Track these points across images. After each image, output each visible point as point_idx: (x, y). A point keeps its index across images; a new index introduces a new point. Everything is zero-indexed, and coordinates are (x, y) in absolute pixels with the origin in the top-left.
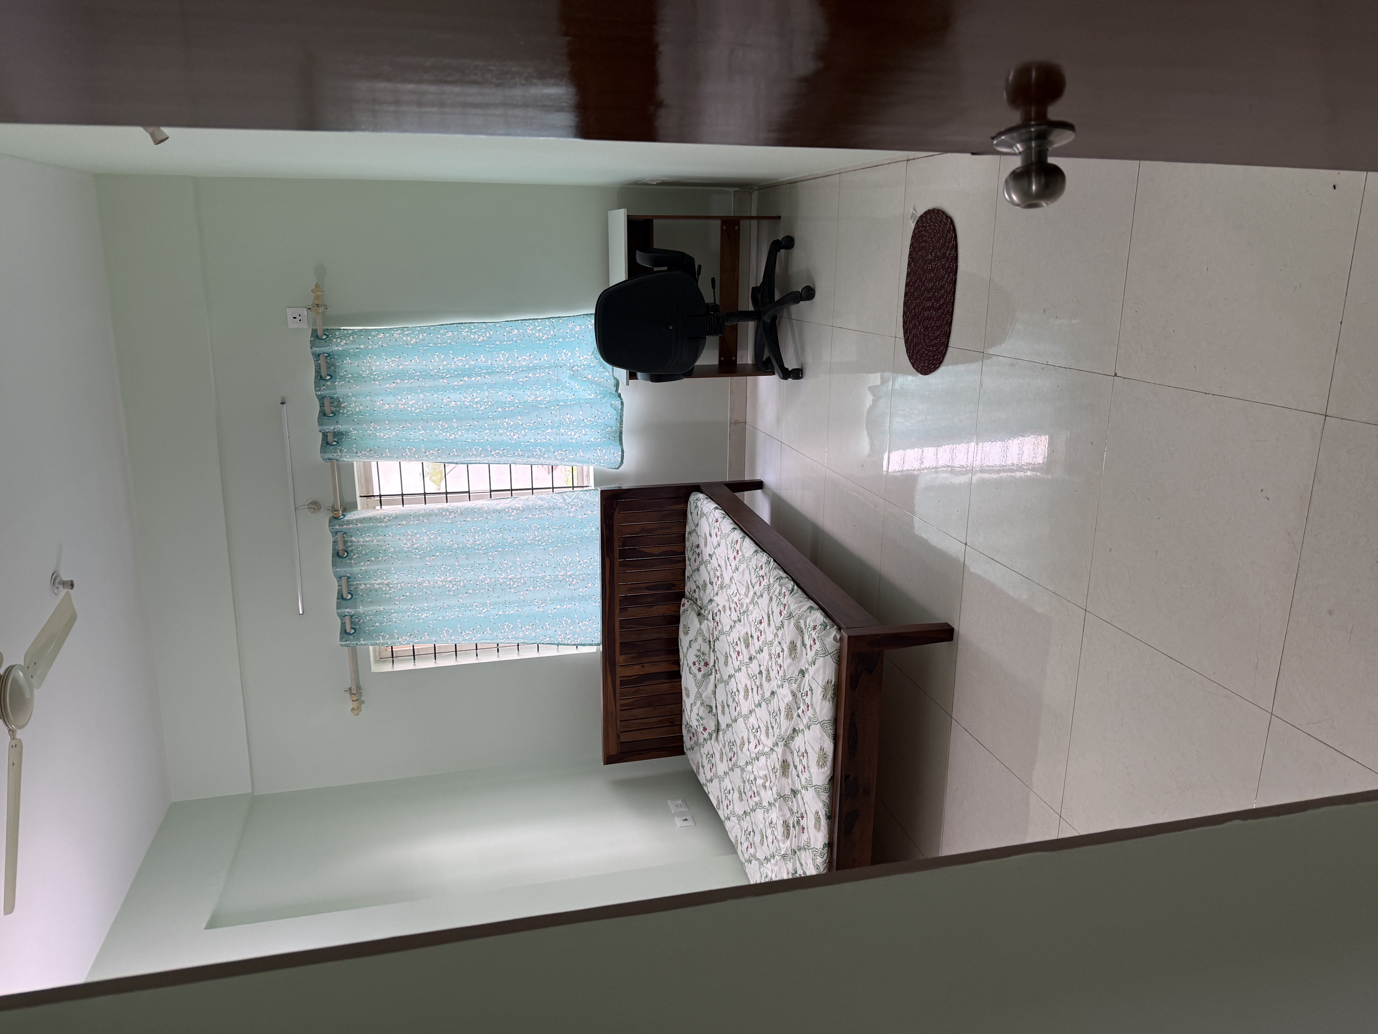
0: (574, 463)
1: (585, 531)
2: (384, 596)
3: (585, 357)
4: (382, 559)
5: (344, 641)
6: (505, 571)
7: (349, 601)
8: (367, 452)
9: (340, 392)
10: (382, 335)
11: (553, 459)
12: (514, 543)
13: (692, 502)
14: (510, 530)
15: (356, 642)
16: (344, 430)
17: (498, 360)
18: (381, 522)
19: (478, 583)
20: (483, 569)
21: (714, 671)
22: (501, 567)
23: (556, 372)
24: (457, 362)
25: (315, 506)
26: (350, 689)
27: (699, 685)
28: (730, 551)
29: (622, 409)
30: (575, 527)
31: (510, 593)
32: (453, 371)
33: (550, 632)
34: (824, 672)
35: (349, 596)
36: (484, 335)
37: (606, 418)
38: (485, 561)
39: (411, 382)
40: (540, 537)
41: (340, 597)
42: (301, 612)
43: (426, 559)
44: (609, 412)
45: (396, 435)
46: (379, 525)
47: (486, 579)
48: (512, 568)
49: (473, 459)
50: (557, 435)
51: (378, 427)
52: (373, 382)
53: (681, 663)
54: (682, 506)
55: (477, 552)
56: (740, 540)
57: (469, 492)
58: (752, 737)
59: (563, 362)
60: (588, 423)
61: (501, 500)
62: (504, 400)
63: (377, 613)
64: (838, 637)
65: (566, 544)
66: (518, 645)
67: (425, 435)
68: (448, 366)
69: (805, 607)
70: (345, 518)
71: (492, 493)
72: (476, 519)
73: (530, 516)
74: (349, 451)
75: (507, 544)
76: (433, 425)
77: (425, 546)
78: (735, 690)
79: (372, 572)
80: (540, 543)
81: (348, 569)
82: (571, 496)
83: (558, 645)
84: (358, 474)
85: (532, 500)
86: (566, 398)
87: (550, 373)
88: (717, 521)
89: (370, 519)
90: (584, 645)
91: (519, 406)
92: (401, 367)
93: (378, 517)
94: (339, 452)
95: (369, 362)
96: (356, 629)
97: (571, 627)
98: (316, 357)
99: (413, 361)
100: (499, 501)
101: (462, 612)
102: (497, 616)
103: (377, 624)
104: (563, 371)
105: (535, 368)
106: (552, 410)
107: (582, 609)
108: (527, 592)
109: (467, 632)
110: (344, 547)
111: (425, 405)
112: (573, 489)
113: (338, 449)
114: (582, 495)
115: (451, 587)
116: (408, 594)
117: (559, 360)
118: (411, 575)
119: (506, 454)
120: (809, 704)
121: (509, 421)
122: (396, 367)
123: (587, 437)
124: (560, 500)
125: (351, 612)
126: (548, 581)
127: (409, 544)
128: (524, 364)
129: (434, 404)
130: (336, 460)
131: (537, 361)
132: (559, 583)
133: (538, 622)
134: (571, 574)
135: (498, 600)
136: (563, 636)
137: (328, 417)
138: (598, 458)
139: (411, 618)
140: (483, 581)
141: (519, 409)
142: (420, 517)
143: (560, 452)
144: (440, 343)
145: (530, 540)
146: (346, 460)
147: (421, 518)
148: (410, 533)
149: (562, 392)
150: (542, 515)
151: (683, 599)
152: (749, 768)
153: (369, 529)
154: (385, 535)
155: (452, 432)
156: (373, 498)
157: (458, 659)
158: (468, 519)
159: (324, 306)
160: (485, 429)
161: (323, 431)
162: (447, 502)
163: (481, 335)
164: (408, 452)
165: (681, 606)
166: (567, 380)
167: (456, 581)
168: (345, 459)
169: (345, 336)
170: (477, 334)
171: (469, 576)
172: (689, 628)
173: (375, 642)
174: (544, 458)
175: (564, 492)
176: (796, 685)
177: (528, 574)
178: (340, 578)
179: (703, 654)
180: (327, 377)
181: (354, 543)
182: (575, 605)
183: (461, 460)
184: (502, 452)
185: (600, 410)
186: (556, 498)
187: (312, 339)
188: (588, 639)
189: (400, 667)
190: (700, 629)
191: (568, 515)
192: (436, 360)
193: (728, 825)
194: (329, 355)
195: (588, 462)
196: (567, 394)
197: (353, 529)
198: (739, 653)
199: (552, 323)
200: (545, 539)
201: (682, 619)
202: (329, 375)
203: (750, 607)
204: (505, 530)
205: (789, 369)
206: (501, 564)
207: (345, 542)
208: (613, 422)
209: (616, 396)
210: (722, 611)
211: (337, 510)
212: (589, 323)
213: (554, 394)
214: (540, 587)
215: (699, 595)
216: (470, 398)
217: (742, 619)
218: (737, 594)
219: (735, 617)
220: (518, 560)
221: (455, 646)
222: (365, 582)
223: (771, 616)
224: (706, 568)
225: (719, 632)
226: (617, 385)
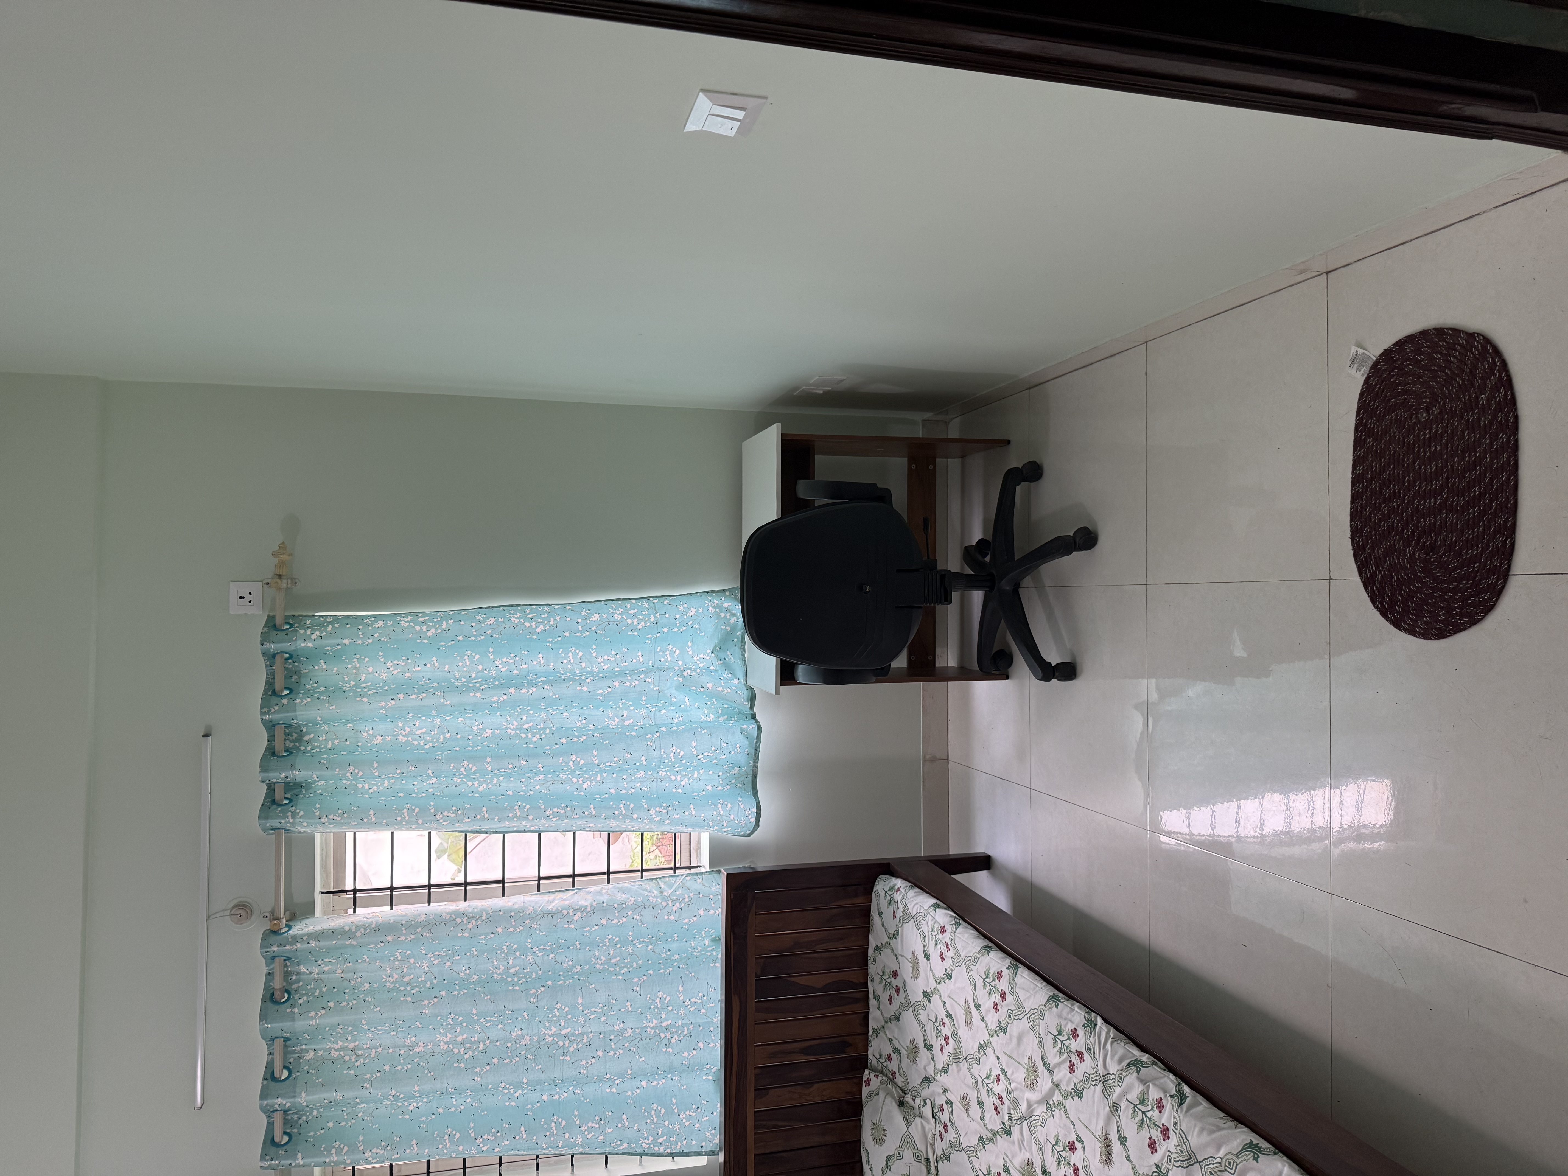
0: (680, 828)
1: (693, 945)
2: (345, 1072)
3: (702, 656)
4: (347, 1005)
5: (267, 1161)
6: (556, 1022)
7: (285, 1083)
8: (339, 817)
9: (302, 715)
10: (381, 623)
11: (647, 821)
12: (574, 971)
13: (882, 894)
14: (569, 948)
15: (288, 1162)
16: (303, 780)
17: (565, 661)
18: (350, 938)
19: (509, 1045)
20: (520, 1018)
22: (550, 1016)
23: (657, 678)
24: (500, 666)
25: (243, 911)
28: (982, 992)
29: (759, 737)
30: (676, 939)
31: (563, 1062)
32: (491, 680)
33: (629, 1133)
35: (286, 1074)
36: (546, 622)
37: (733, 752)
38: (524, 1004)
39: (421, 697)
40: (618, 958)
41: (268, 1076)
42: (199, 1103)
43: (423, 1003)
44: (738, 742)
45: (389, 787)
46: (347, 943)
47: (523, 1036)
48: (569, 1016)
49: (514, 824)
50: (653, 780)
51: (361, 774)
52: (358, 699)
54: (859, 900)
55: (510, 988)
56: (1005, 972)
57: (503, 881)
59: (667, 664)
60: (704, 761)
61: (556, 893)
62: (571, 726)
63: (331, 1104)
65: (662, 971)
66: (572, 1157)
67: (439, 785)
68: (485, 671)
70: (290, 932)
71: (541, 882)
72: (512, 929)
73: (604, 921)
74: (309, 815)
75: (561, 973)
76: (451, 768)
77: (423, 979)
79: (327, 1029)
80: (618, 969)
81: (286, 1025)
82: (672, 885)
83: (642, 1155)
84: (322, 854)
85: (607, 892)
86: (670, 721)
87: (647, 680)
88: (943, 930)
89: (334, 933)
90: (687, 1154)
91: (595, 735)
92: (408, 675)
93: (347, 928)
94: (290, 817)
95: (356, 668)
96: (293, 1135)
97: (666, 1123)
98: (268, 660)
99: (429, 665)
100: (552, 896)
101: (479, 1097)
102: (539, 1104)
103: (330, 1124)
104: (668, 678)
105: (623, 673)
106: (647, 740)
107: (685, 1087)
108: (593, 1060)
109: (485, 1137)
110: (285, 984)
111: (441, 737)
112: (675, 873)
113: (290, 811)
114: (689, 881)
115: (462, 1053)
116: (387, 1068)
117: (660, 661)
118: (394, 1033)
119: (568, 814)
121: (579, 759)
122: (400, 675)
123: (702, 784)
124: (654, 891)
125: (285, 1105)
126: (629, 1039)
127: (396, 976)
128: (605, 667)
129: (457, 734)
130: (286, 830)
131: (627, 664)
132: (648, 1043)
133: (610, 1114)
134: (668, 1025)
135: (543, 1077)
136: (651, 1138)
137: (278, 757)
138: (719, 818)
139: (391, 1111)
140: (517, 1041)
141: (594, 739)
142: (418, 928)
143: (658, 809)
144: (475, 636)
145: (601, 964)
146: (302, 830)
147: (418, 930)
148: (398, 955)
149: (663, 711)
150: (624, 919)
151: (867, 1072)
153: (329, 950)
154: (357, 961)
155: (482, 780)
156: (343, 895)
158: (499, 930)
159: (292, 579)
160: (537, 774)
161: (267, 781)
162: (465, 900)
163: (542, 622)
164: (406, 814)
165: (864, 1084)
166: (674, 692)
167: (471, 1043)
168: (299, 828)
169: (322, 624)
170: (535, 621)
171: (494, 1033)
172: (884, 1130)
173: (322, 1160)
174: (632, 819)
175: (660, 878)
177: (596, 1027)
178: (273, 1039)
180: (283, 692)
181: (302, 976)
182: (672, 1079)
183: (494, 826)
184: (563, 811)
185: (724, 739)
186: (646, 889)
187: (266, 629)
188: (693, 1143)
190: (908, 1135)
191: (666, 917)
192: (466, 663)
194: (291, 657)
195: (701, 825)
196: (671, 715)
197: (301, 950)
199: (652, 605)
200: (626, 961)
201: (867, 1111)
202: (286, 688)
203: (1040, 1110)
204: (559, 947)
205: (1053, 665)
206: (551, 1009)
207: (287, 975)
208: (743, 759)
209: (749, 717)
210: (957, 1105)
211: (279, 919)
212: (710, 604)
213: (652, 715)
214: (614, 1050)
215: (899, 1066)
216: (516, 724)
217: (1016, 1130)
218: (1002, 1077)
219: (994, 1122)
220: (580, 1001)
221: (465, 1160)
222: (314, 1047)
223: (1116, 1146)
224: (916, 1016)
225: (951, 1144)
226: (752, 699)
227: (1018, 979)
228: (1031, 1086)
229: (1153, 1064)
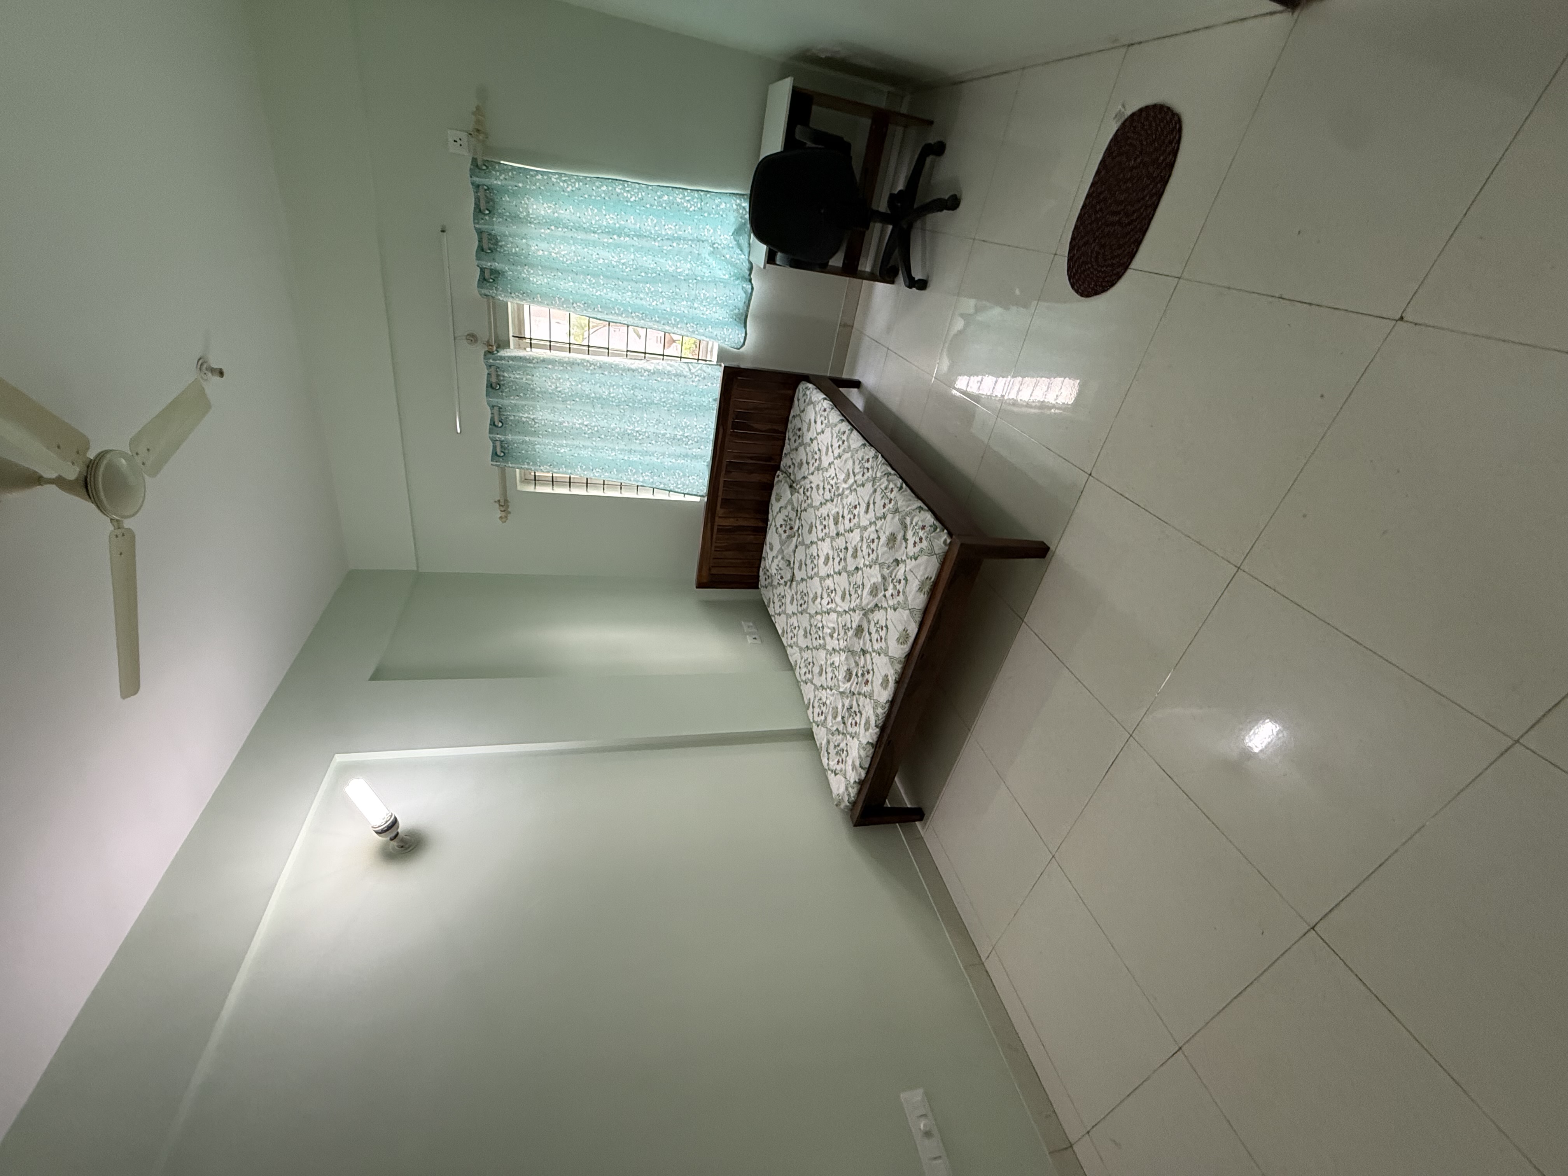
0: (703, 338)
1: (704, 400)
2: (530, 428)
4: (529, 397)
5: (495, 462)
6: (633, 423)
7: (500, 428)
8: (521, 295)
9: (497, 228)
10: (539, 177)
11: (685, 330)
12: (643, 401)
13: (801, 390)
14: (641, 389)
15: (505, 464)
16: (500, 269)
17: (646, 224)
18: (530, 363)
19: (610, 430)
20: (615, 419)
21: (797, 534)
22: (630, 420)
23: (698, 246)
24: (609, 220)
25: (472, 338)
26: (499, 501)
27: (782, 543)
28: (835, 440)
29: (751, 294)
30: (695, 395)
31: (635, 443)
32: (604, 228)
33: (664, 480)
34: (926, 569)
35: (500, 424)
36: (636, 195)
37: (736, 300)
38: (617, 412)
39: (564, 231)
40: (665, 399)
41: (492, 423)
42: (459, 431)
43: (567, 403)
44: (740, 294)
45: (547, 283)
46: (528, 365)
47: (616, 427)
48: (639, 422)
49: (614, 318)
50: (691, 308)
51: (532, 272)
52: (528, 225)
53: (769, 523)
54: (790, 392)
55: (611, 403)
56: (847, 432)
57: (608, 349)
58: (825, 596)
59: (705, 238)
60: (720, 302)
61: (636, 360)
62: (647, 266)
63: (524, 442)
64: (948, 541)
65: (687, 409)
66: (638, 487)
67: (574, 287)
68: (600, 221)
69: (915, 506)
70: (499, 354)
71: (628, 353)
72: (612, 374)
73: (659, 379)
74: (504, 290)
75: (637, 401)
76: (581, 278)
77: (567, 391)
78: (815, 554)
79: (520, 406)
80: (665, 404)
81: (500, 400)
82: (696, 368)
83: (669, 491)
84: (511, 314)
85: (662, 364)
86: (703, 274)
87: (693, 245)
88: (825, 410)
89: (520, 359)
90: (691, 495)
91: (661, 274)
92: (556, 215)
93: (528, 357)
94: (494, 290)
95: (526, 204)
96: (505, 453)
97: (682, 479)
98: (475, 188)
99: (568, 210)
100: (633, 361)
101: (594, 452)
102: (623, 461)
103: (523, 452)
104: (705, 246)
105: (679, 239)
106: (689, 283)
107: (693, 465)
108: (650, 445)
109: (597, 470)
110: (497, 381)
111: (576, 258)
112: (698, 362)
113: (494, 286)
114: (705, 367)
115: (587, 430)
116: (550, 430)
117: (701, 235)
118: (553, 414)
119: (644, 318)
120: (901, 590)
121: (651, 287)
122: (552, 214)
123: (717, 315)
124: (686, 369)
125: (501, 438)
126: (668, 438)
127: (553, 387)
128: (669, 233)
129: (584, 258)
130: (492, 297)
131: (682, 233)
132: (677, 442)
133: (656, 470)
134: (687, 435)
135: (626, 448)
136: (675, 485)
137: (485, 252)
138: (724, 336)
139: (552, 451)
140: (614, 429)
141: (660, 276)
143: (692, 324)
144: (595, 196)
145: (657, 400)
146: (501, 299)
147: (565, 365)
148: (554, 376)
149: (700, 267)
150: (670, 380)
151: (778, 472)
152: (819, 617)
153: (519, 368)
154: (533, 375)
155: (598, 288)
156: (524, 340)
157: (588, 490)
158: (606, 373)
159: (485, 134)
160: (628, 291)
161: (480, 266)
162: (588, 354)
163: (634, 194)
164: (557, 300)
165: (776, 477)
166: (707, 256)
167: (591, 426)
168: (499, 297)
169: (505, 170)
170: (630, 193)
171: (602, 423)
172: (781, 497)
173: (520, 466)
174: (677, 328)
175: (690, 363)
176: (888, 571)
177: (652, 430)
178: (493, 406)
179: (790, 520)
180: (485, 211)
181: (506, 378)
182: (687, 460)
183: (604, 317)
184: (641, 316)
185: (732, 291)
186: (682, 367)
187: (472, 167)
188: (694, 490)
189: (541, 489)
190: (791, 498)
191: (691, 383)
192: (589, 213)
193: (789, 650)
194: (488, 189)
195: (715, 338)
196: (704, 270)
197: (505, 364)
198: (825, 526)
199: (700, 196)
200: (669, 401)
201: (775, 488)
202: (488, 210)
203: (847, 492)
204: (636, 388)
205: (916, 279)
206: (631, 417)
207: (498, 376)
208: (741, 305)
209: (748, 280)
210: (815, 489)
211: (492, 346)
212: (734, 203)
213: (693, 269)
214: (661, 442)
215: (793, 471)
216: (617, 258)
217: (835, 500)
218: (835, 478)
219: (828, 496)
220: (645, 415)
221: (587, 479)
222: (514, 414)
223: (871, 506)
224: (805, 449)
225: (808, 505)
226: (751, 269)
227: (852, 435)
228: (845, 481)
229: (895, 475)
